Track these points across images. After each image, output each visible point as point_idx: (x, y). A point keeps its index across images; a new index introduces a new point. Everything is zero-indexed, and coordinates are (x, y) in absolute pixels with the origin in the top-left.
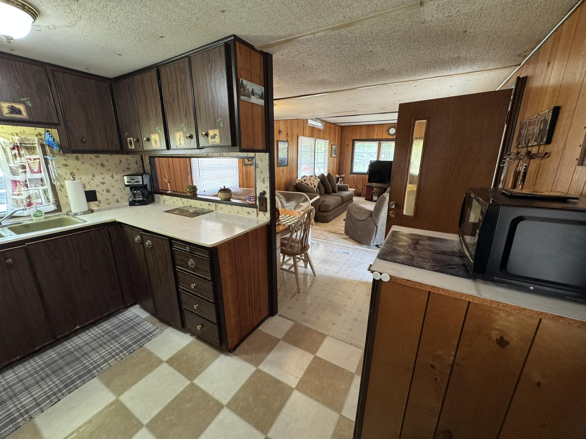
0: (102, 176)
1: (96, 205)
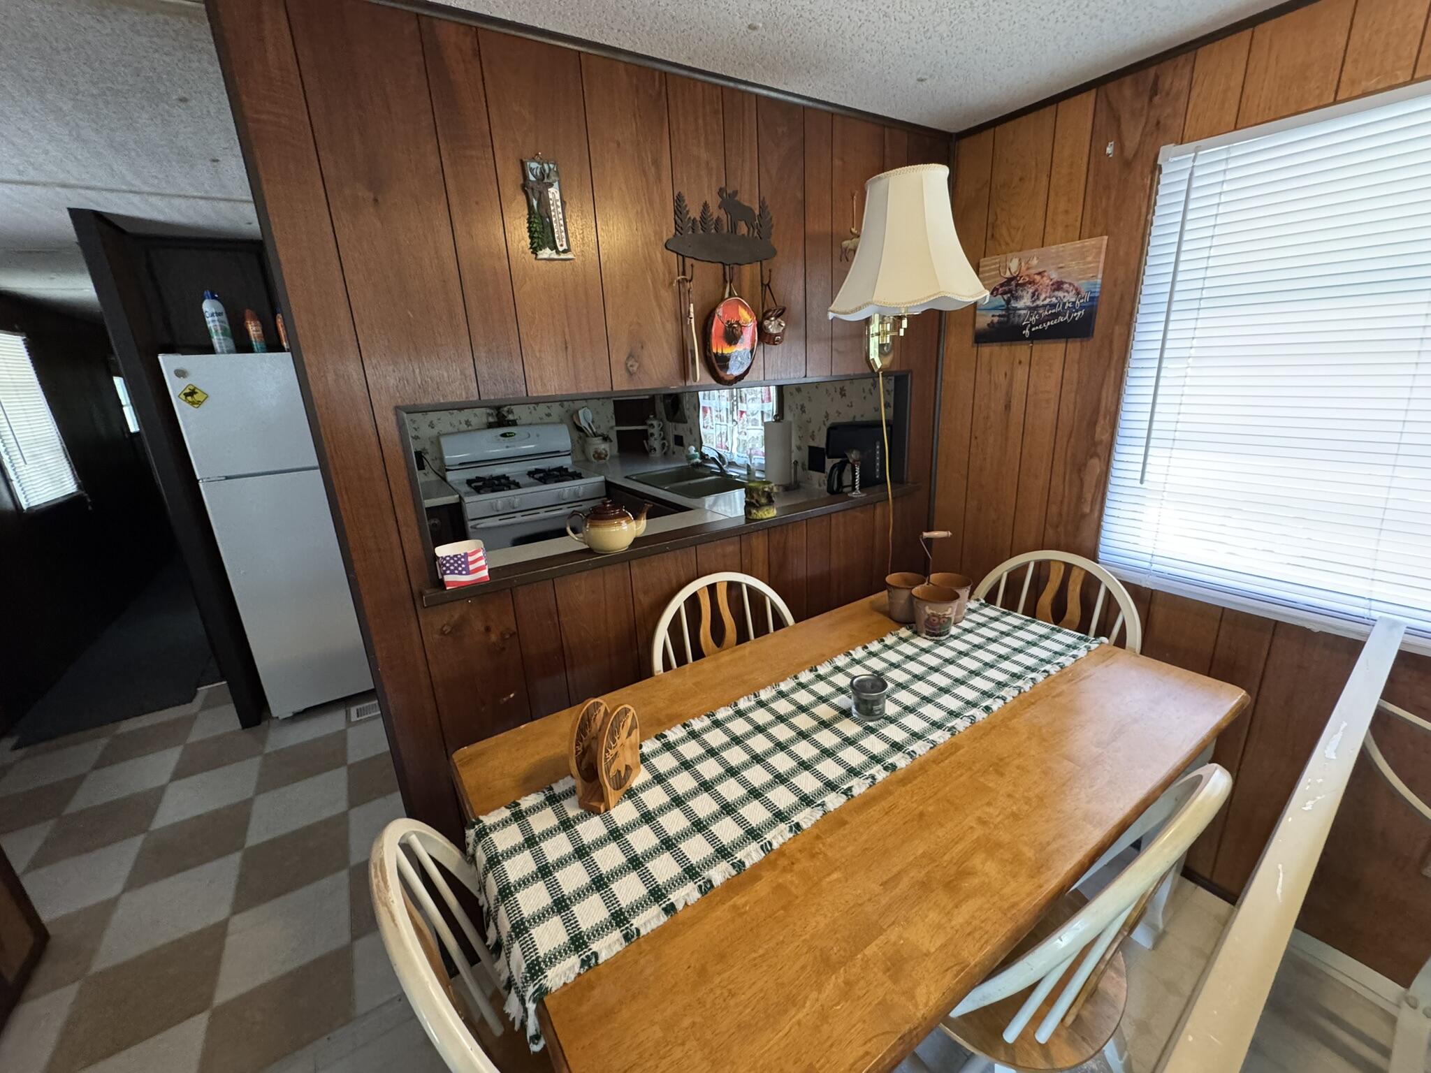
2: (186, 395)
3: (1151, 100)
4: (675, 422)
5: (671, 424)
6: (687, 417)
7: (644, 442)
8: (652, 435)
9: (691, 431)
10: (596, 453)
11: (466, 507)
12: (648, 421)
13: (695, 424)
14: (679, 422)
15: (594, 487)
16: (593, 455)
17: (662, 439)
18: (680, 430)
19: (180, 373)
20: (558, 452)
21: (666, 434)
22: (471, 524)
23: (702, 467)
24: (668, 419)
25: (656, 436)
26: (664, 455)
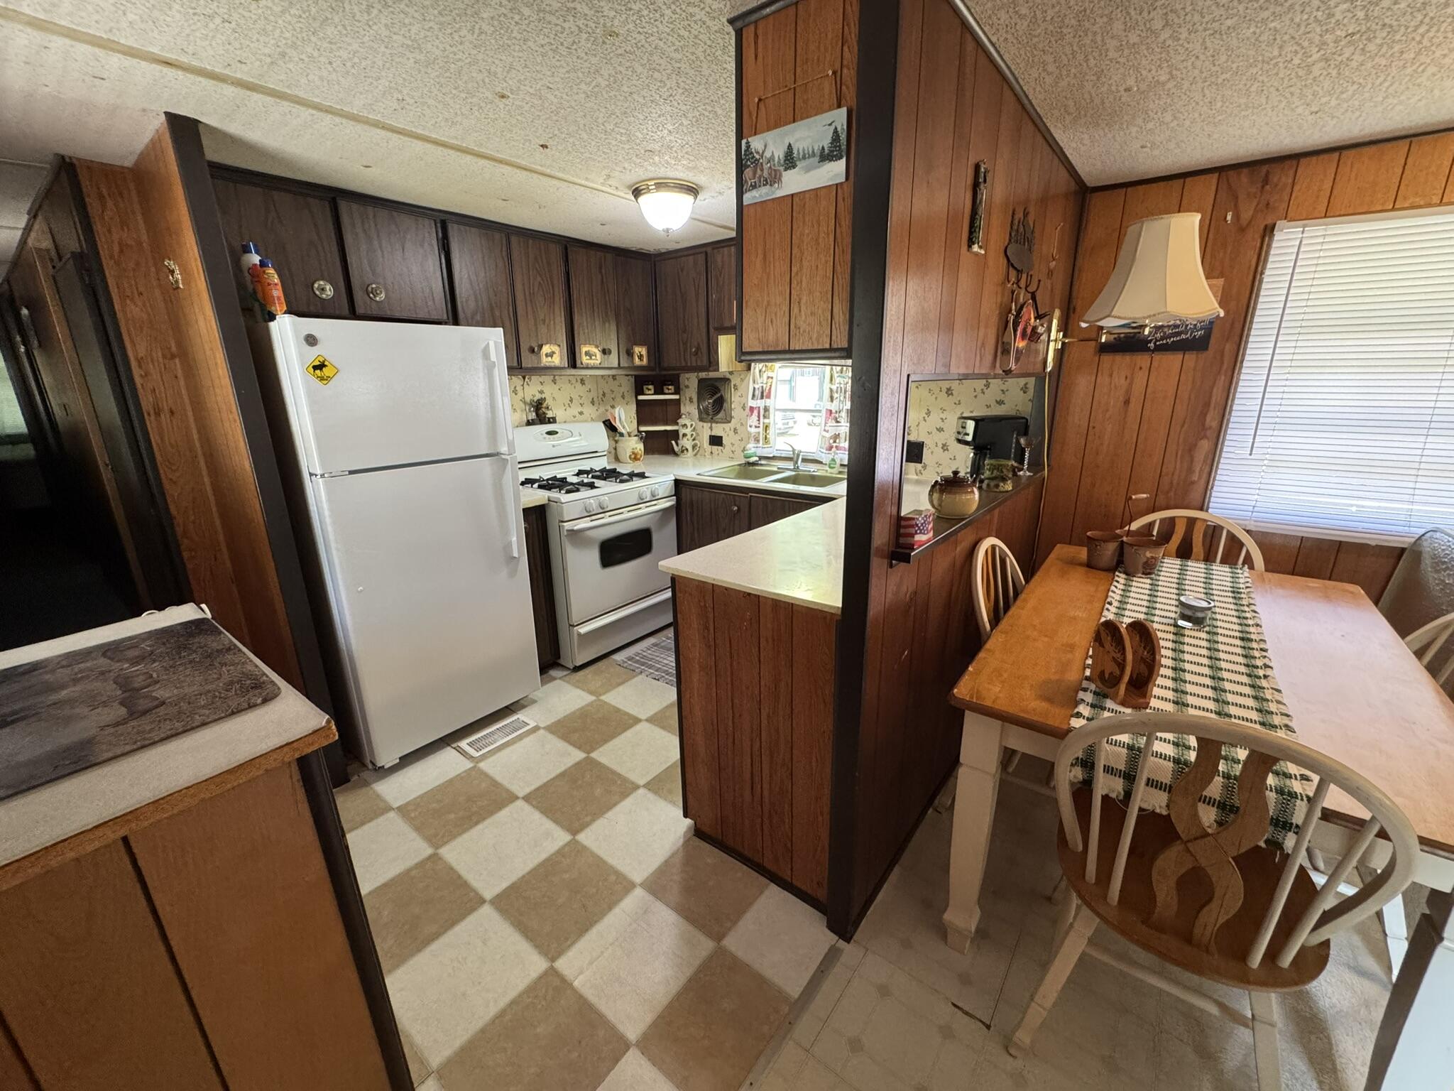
0: (942, 415)
1: (916, 470)
2: (315, 368)
3: (1263, 187)
4: (711, 423)
5: (705, 424)
6: (731, 417)
7: (673, 442)
8: (684, 435)
9: (735, 431)
10: (633, 453)
11: (562, 507)
12: (681, 421)
13: (742, 424)
14: (717, 423)
15: (666, 486)
16: (630, 456)
17: (694, 440)
18: (718, 430)
19: (311, 340)
20: (596, 452)
21: (698, 434)
22: (567, 526)
23: (761, 465)
24: (701, 419)
25: (689, 436)
26: (695, 455)
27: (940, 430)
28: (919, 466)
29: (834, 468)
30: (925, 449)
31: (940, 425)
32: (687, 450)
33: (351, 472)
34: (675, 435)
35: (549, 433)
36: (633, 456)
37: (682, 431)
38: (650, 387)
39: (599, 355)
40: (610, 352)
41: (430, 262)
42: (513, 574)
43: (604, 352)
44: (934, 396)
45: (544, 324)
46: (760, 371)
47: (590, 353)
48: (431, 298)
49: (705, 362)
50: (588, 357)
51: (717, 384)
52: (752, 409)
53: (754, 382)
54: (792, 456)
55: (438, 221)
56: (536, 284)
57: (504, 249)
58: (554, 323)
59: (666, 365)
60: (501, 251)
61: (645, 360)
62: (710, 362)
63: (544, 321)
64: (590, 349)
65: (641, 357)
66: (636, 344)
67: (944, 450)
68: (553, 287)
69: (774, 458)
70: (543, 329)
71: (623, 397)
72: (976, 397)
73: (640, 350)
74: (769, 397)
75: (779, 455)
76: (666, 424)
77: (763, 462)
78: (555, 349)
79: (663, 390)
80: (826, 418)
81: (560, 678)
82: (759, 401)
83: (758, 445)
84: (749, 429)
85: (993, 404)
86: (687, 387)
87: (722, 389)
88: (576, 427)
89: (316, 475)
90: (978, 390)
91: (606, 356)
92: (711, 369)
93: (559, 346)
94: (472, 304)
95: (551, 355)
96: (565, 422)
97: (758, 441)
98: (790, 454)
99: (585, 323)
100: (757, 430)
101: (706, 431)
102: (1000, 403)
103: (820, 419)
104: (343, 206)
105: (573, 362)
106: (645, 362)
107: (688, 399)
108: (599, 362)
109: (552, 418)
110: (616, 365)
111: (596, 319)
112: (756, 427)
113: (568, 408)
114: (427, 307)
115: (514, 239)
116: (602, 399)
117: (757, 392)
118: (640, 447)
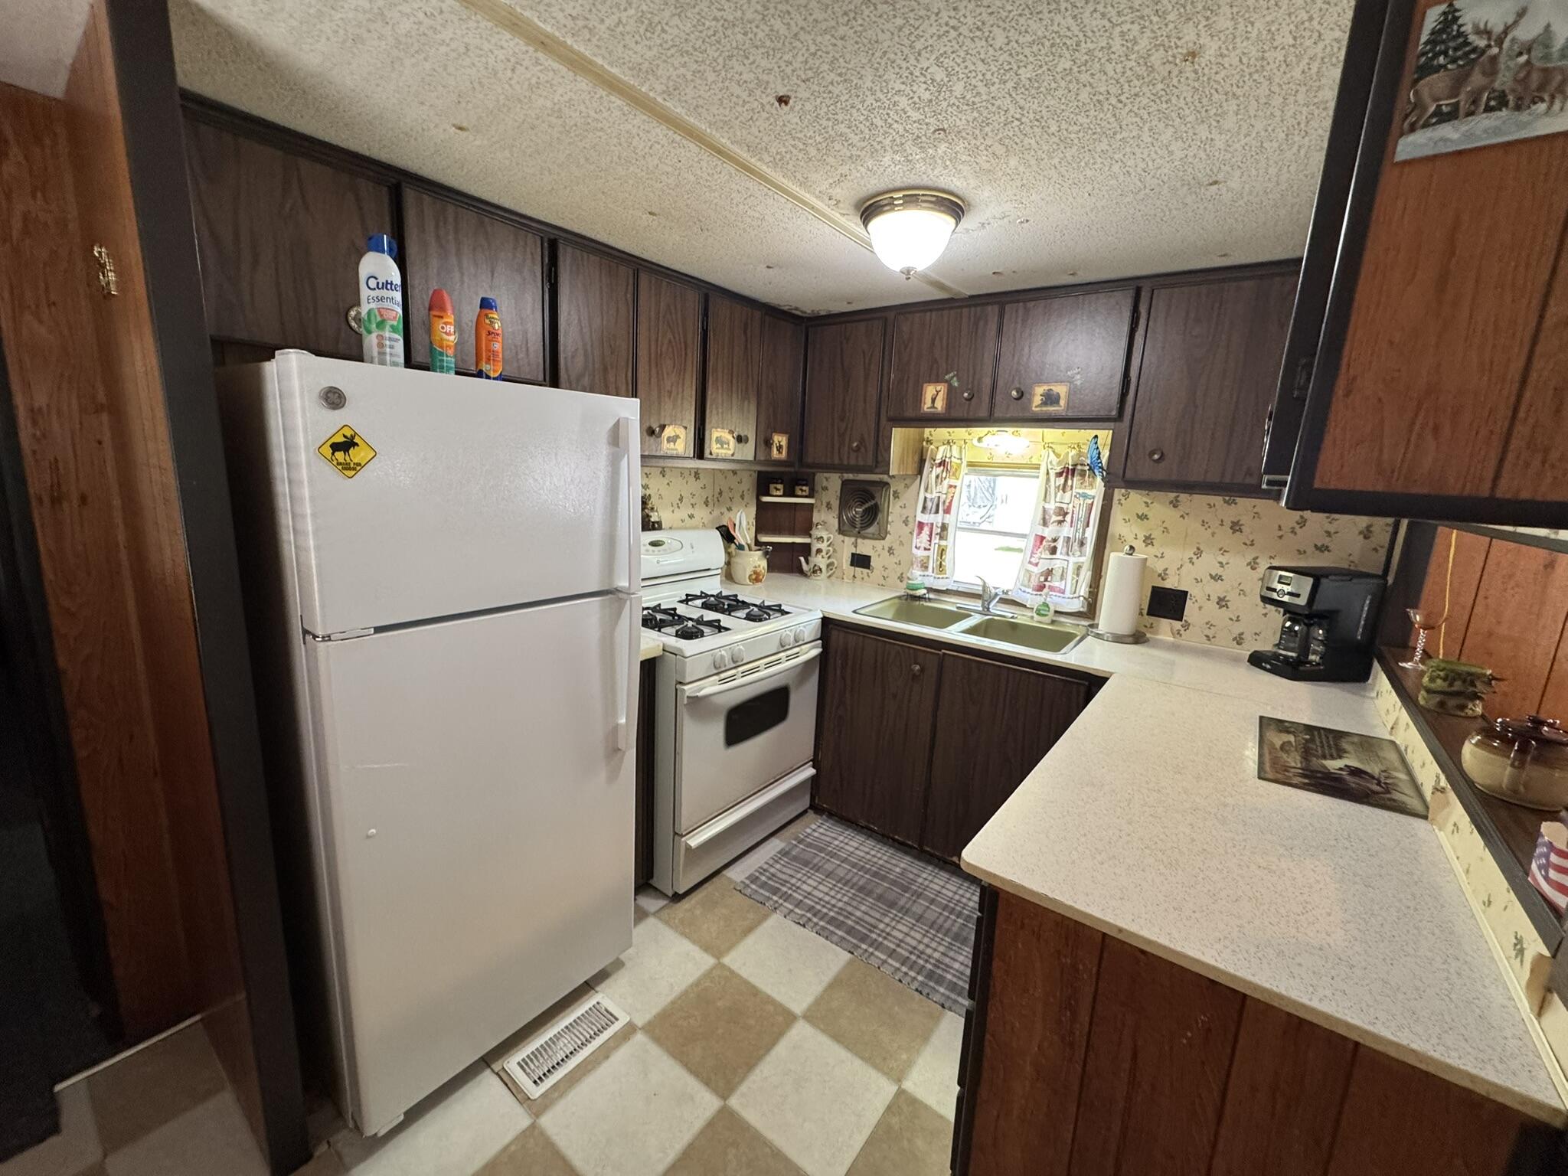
0: (1221, 559)
1: (1171, 629)
2: (336, 447)
4: (857, 537)
5: (847, 539)
6: (887, 533)
7: (802, 559)
8: (819, 551)
9: (891, 551)
10: (755, 572)
11: (684, 664)
12: (816, 533)
13: (901, 543)
14: (864, 538)
15: (812, 626)
16: (750, 576)
17: (829, 557)
18: (865, 547)
19: (334, 398)
20: (709, 570)
21: (835, 551)
22: (689, 690)
23: (930, 600)
24: (841, 531)
25: (824, 553)
26: (830, 577)
27: (1217, 578)
28: (1177, 624)
29: (1046, 615)
30: (1188, 602)
31: (1216, 570)
32: (820, 570)
33: (379, 630)
34: (806, 550)
35: (654, 544)
36: (754, 577)
37: (816, 546)
38: (780, 486)
39: (732, 442)
40: (747, 441)
41: (529, 297)
42: (613, 775)
43: (740, 439)
44: (1210, 531)
45: (670, 397)
46: (937, 477)
47: (722, 442)
48: (524, 349)
49: (870, 462)
50: (719, 446)
51: (872, 489)
52: (921, 525)
53: (926, 490)
54: (981, 593)
55: (546, 240)
56: (666, 342)
57: (630, 288)
58: (683, 396)
59: (809, 460)
60: (626, 293)
61: (784, 453)
62: (877, 462)
63: (670, 392)
64: (723, 434)
65: (779, 448)
66: (776, 432)
67: (1221, 607)
68: (686, 349)
69: (947, 592)
70: (668, 405)
71: (742, 497)
72: (1281, 537)
73: (780, 439)
74: (947, 511)
75: (955, 589)
76: (792, 533)
77: (931, 596)
78: (681, 432)
79: (794, 491)
80: (1035, 546)
81: (656, 914)
82: (932, 516)
83: (926, 573)
84: (914, 551)
85: (1310, 550)
86: (825, 489)
87: (877, 495)
88: (687, 536)
89: (315, 637)
90: (1286, 528)
91: (741, 445)
92: (877, 470)
93: (686, 428)
94: (580, 361)
95: (673, 439)
96: (671, 528)
97: (927, 567)
98: (979, 590)
99: (720, 401)
100: (926, 553)
101: (847, 546)
102: (1322, 549)
103: (1027, 544)
104: (410, 196)
105: (700, 452)
106: (784, 455)
107: (825, 504)
108: (731, 452)
109: (657, 522)
110: (751, 457)
111: (734, 395)
112: (925, 549)
113: (677, 509)
114: (518, 360)
115: (644, 278)
116: (717, 498)
117: (929, 504)
118: (764, 563)
